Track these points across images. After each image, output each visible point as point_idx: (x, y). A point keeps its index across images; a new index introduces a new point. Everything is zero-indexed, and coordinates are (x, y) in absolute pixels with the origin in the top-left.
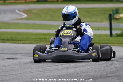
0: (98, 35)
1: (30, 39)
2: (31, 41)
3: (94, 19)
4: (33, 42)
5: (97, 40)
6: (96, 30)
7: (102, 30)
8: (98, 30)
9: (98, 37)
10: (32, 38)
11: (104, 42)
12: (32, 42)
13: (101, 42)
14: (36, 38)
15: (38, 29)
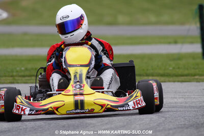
0: (173, 55)
1: (12, 71)
2: (16, 76)
3: (165, 18)
4: (20, 78)
5: (171, 68)
6: (170, 43)
7: (183, 43)
8: (176, 42)
9: (174, 59)
10: (18, 69)
11: (186, 72)
12: (17, 78)
13: (180, 72)
14: (26, 69)
15: (33, 46)
